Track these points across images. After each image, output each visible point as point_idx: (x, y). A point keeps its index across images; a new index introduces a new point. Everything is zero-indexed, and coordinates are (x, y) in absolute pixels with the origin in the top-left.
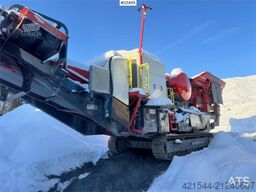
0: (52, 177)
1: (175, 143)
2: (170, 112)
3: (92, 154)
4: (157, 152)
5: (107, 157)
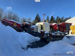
0: (30, 43)
1: (51, 39)
3: (37, 40)
4: (47, 40)
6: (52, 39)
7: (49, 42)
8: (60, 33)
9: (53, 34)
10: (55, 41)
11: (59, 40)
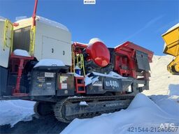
2: (76, 75)
5: (31, 119)
6: (83, 103)
7: (67, 124)
8: (119, 80)
9: (88, 81)
10: (98, 114)
11: (118, 110)
